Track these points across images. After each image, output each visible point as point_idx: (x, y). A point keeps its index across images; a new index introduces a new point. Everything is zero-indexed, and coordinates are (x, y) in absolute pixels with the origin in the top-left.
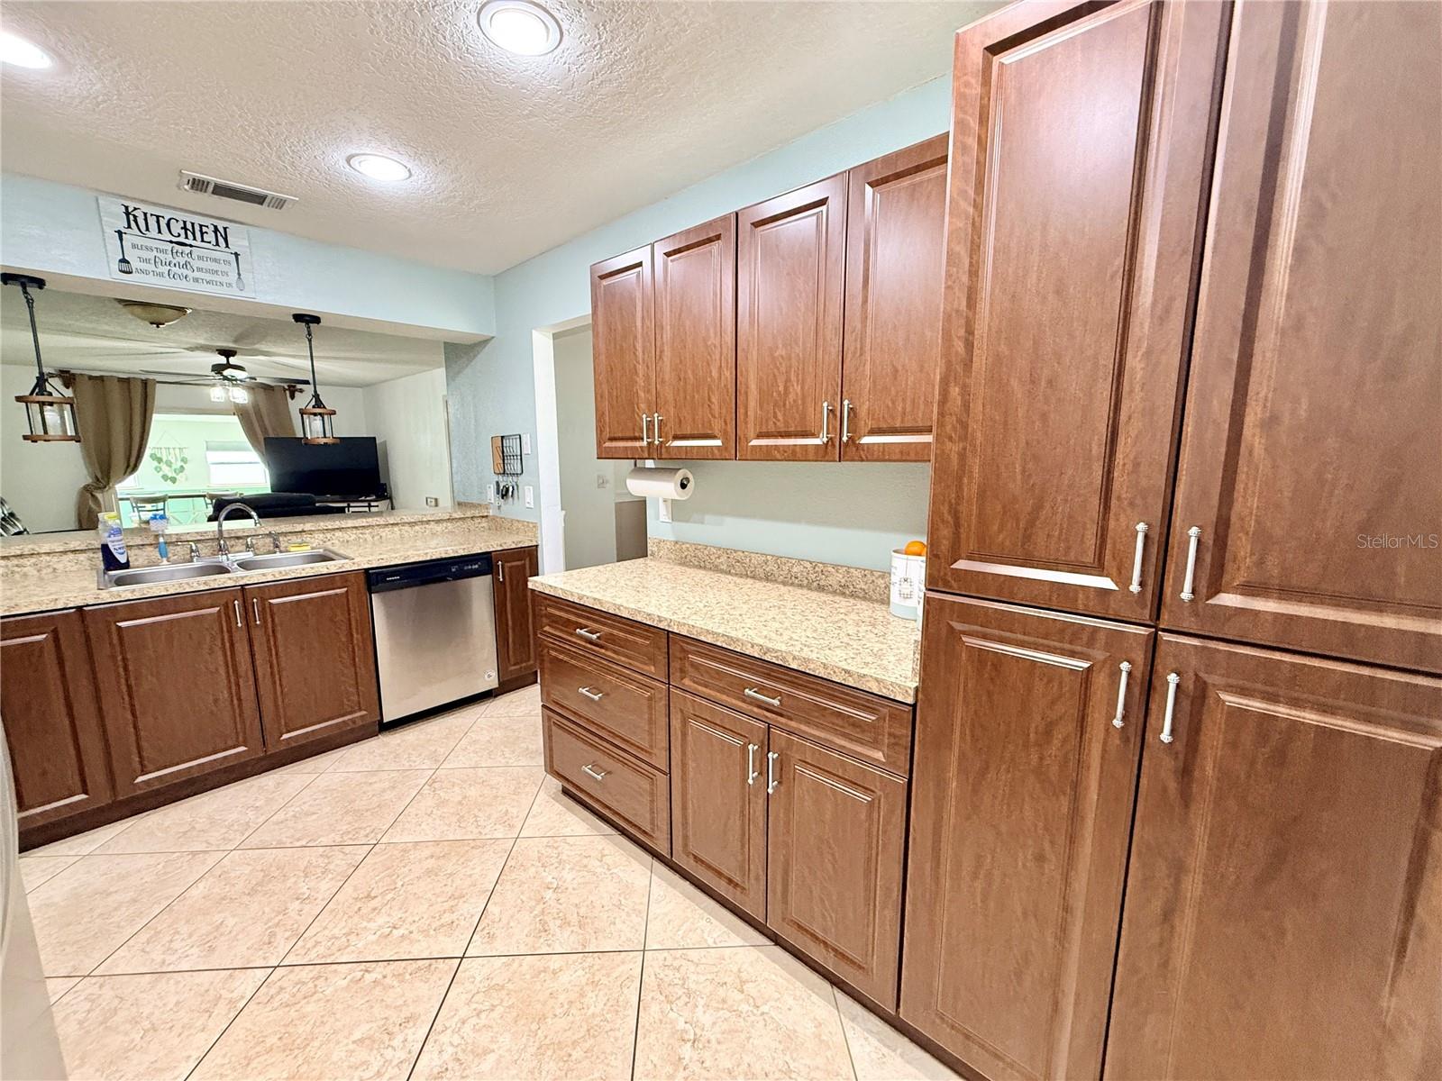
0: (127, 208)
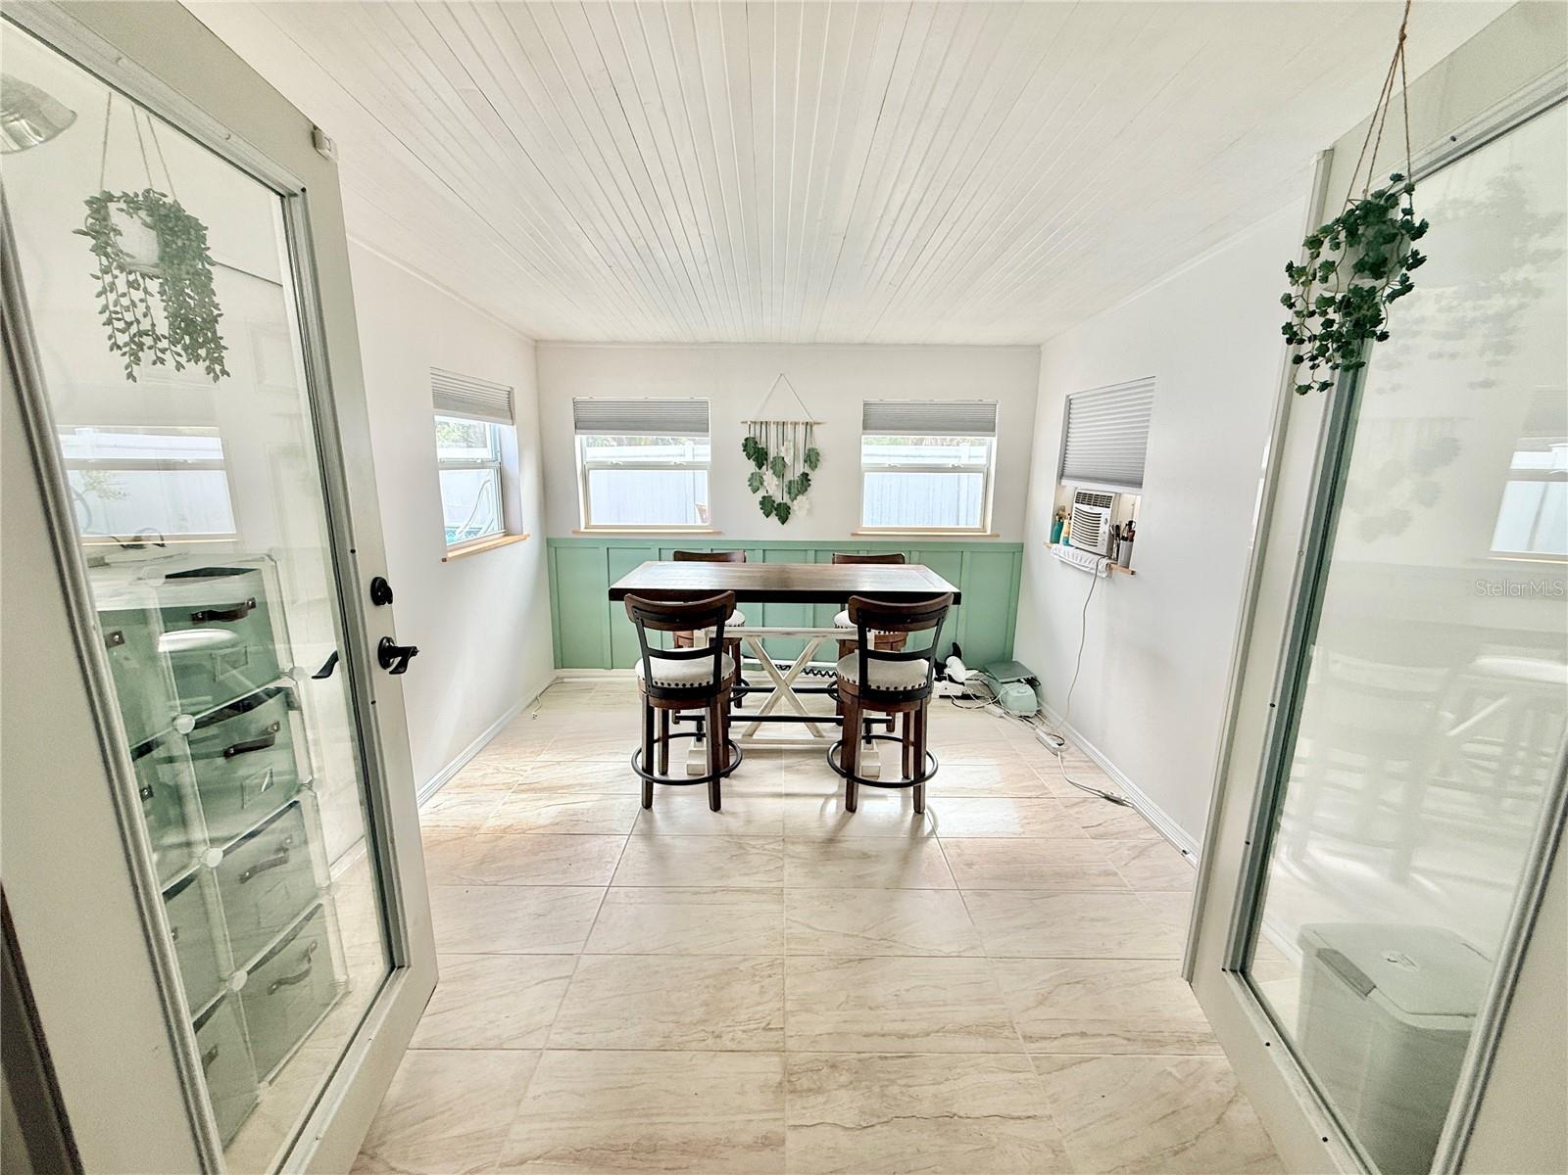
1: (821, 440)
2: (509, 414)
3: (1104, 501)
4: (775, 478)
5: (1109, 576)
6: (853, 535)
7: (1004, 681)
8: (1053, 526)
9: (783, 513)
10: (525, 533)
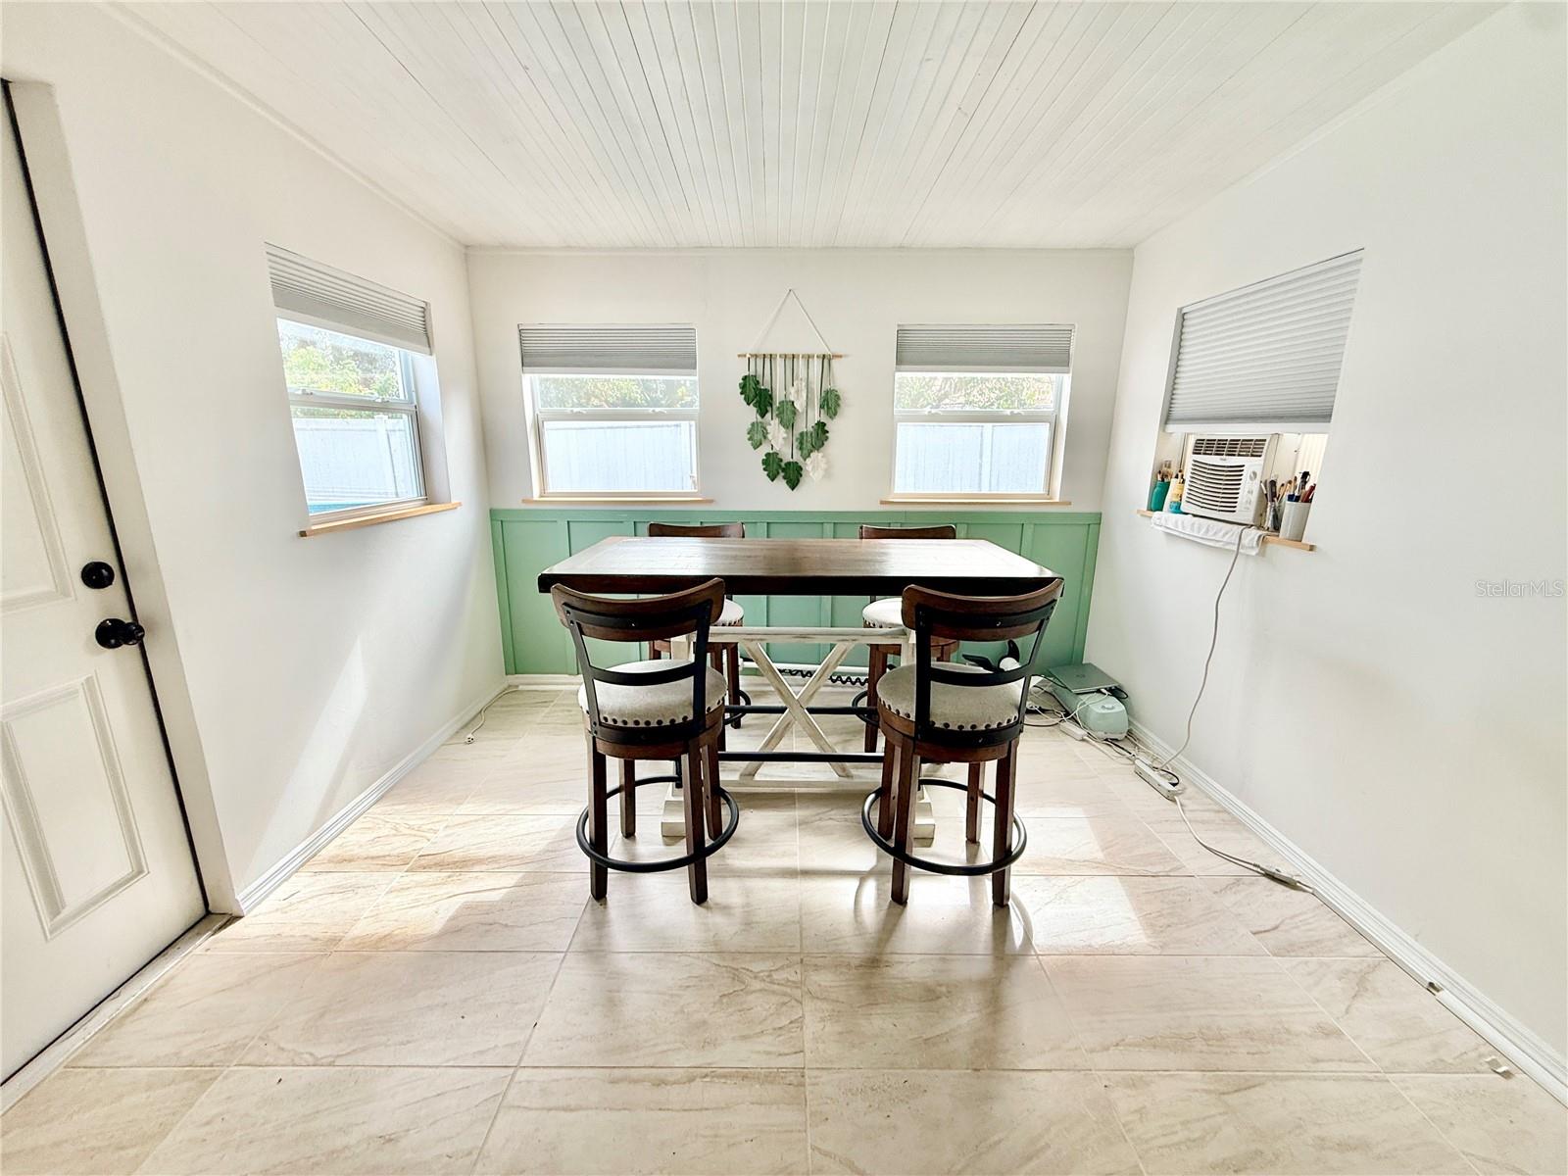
1: (843, 379)
2: (425, 339)
3: (1253, 448)
4: (783, 429)
5: (1262, 554)
6: (882, 503)
7: (1078, 691)
8: (1153, 487)
9: (793, 475)
10: (454, 501)
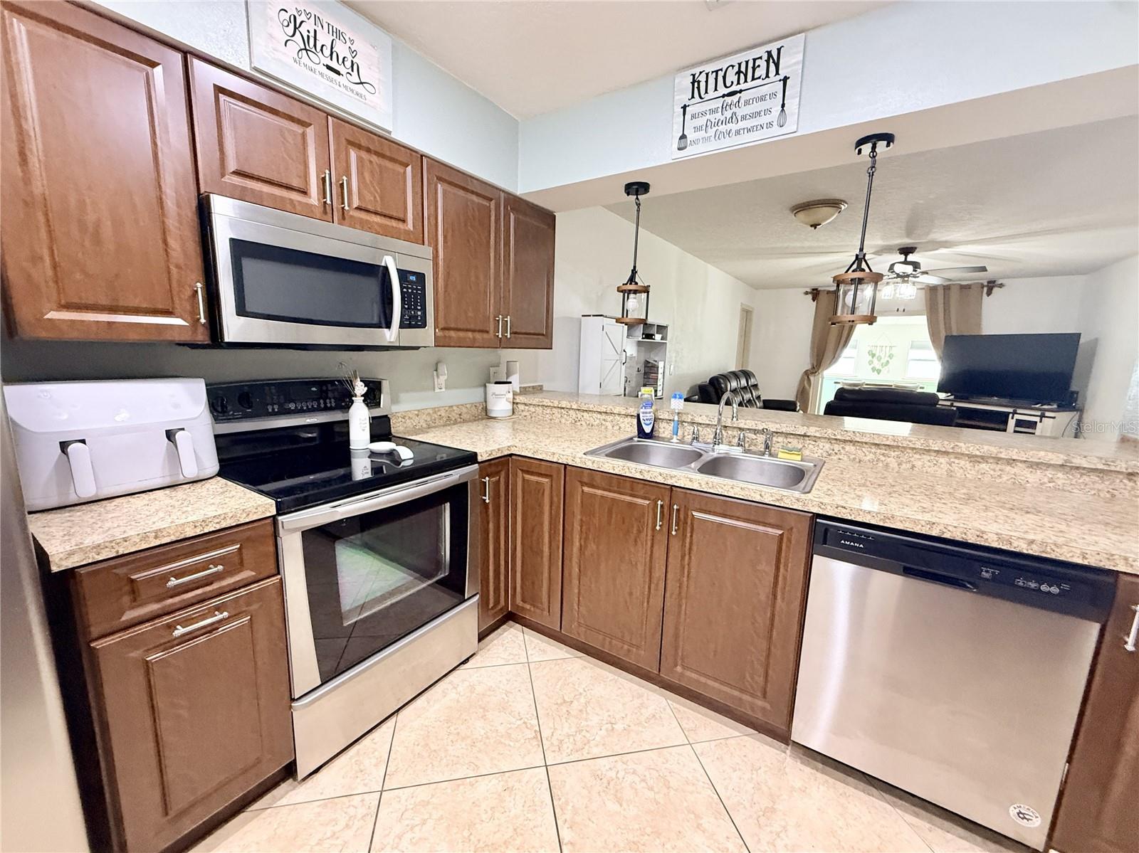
0: (694, 75)
1: (894, 351)
4: (877, 362)
